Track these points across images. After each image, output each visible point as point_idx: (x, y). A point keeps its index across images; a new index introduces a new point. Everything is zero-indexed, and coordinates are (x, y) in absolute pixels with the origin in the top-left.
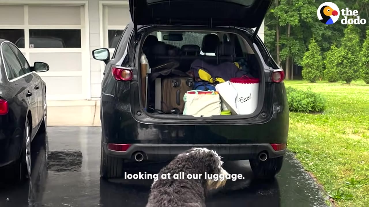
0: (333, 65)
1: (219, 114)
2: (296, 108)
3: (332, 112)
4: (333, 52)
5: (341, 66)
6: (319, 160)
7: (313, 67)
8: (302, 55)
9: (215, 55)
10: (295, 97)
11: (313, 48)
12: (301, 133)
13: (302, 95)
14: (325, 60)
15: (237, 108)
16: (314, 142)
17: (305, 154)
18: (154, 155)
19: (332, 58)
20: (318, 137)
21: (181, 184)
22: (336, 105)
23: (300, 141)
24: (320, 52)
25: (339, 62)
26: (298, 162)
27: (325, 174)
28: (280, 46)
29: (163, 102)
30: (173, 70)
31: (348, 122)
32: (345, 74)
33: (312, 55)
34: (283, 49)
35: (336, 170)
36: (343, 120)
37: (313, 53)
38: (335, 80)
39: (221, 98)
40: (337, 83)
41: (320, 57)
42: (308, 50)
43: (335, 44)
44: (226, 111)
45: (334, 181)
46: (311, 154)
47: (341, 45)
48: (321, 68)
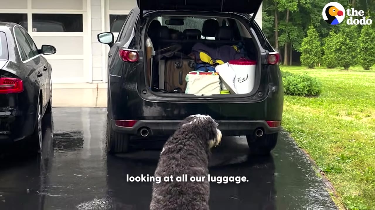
0: (332, 51)
1: (219, 93)
2: (293, 91)
3: (328, 95)
4: (332, 38)
5: (339, 52)
6: (313, 138)
7: (312, 53)
8: (300, 41)
9: (215, 39)
10: (291, 81)
11: (312, 34)
12: (296, 114)
13: (299, 79)
14: (323, 46)
15: (235, 87)
16: (308, 123)
17: (299, 133)
18: (159, 130)
19: (330, 44)
20: (312, 118)
21: (188, 152)
22: (332, 89)
23: (295, 121)
24: (319, 38)
25: (337, 48)
26: (293, 140)
27: (317, 151)
28: (278, 32)
29: (166, 82)
30: (176, 52)
31: (342, 105)
32: (343, 60)
33: (310, 41)
34: (282, 34)
35: (328, 147)
36: (338, 103)
37: (311, 39)
38: (334, 66)
39: (220, 78)
40: (335, 69)
41: (319, 43)
42: (306, 36)
43: (334, 29)
44: (225, 90)
45: (325, 157)
46: (305, 133)
47: (339, 31)
48: (320, 54)
